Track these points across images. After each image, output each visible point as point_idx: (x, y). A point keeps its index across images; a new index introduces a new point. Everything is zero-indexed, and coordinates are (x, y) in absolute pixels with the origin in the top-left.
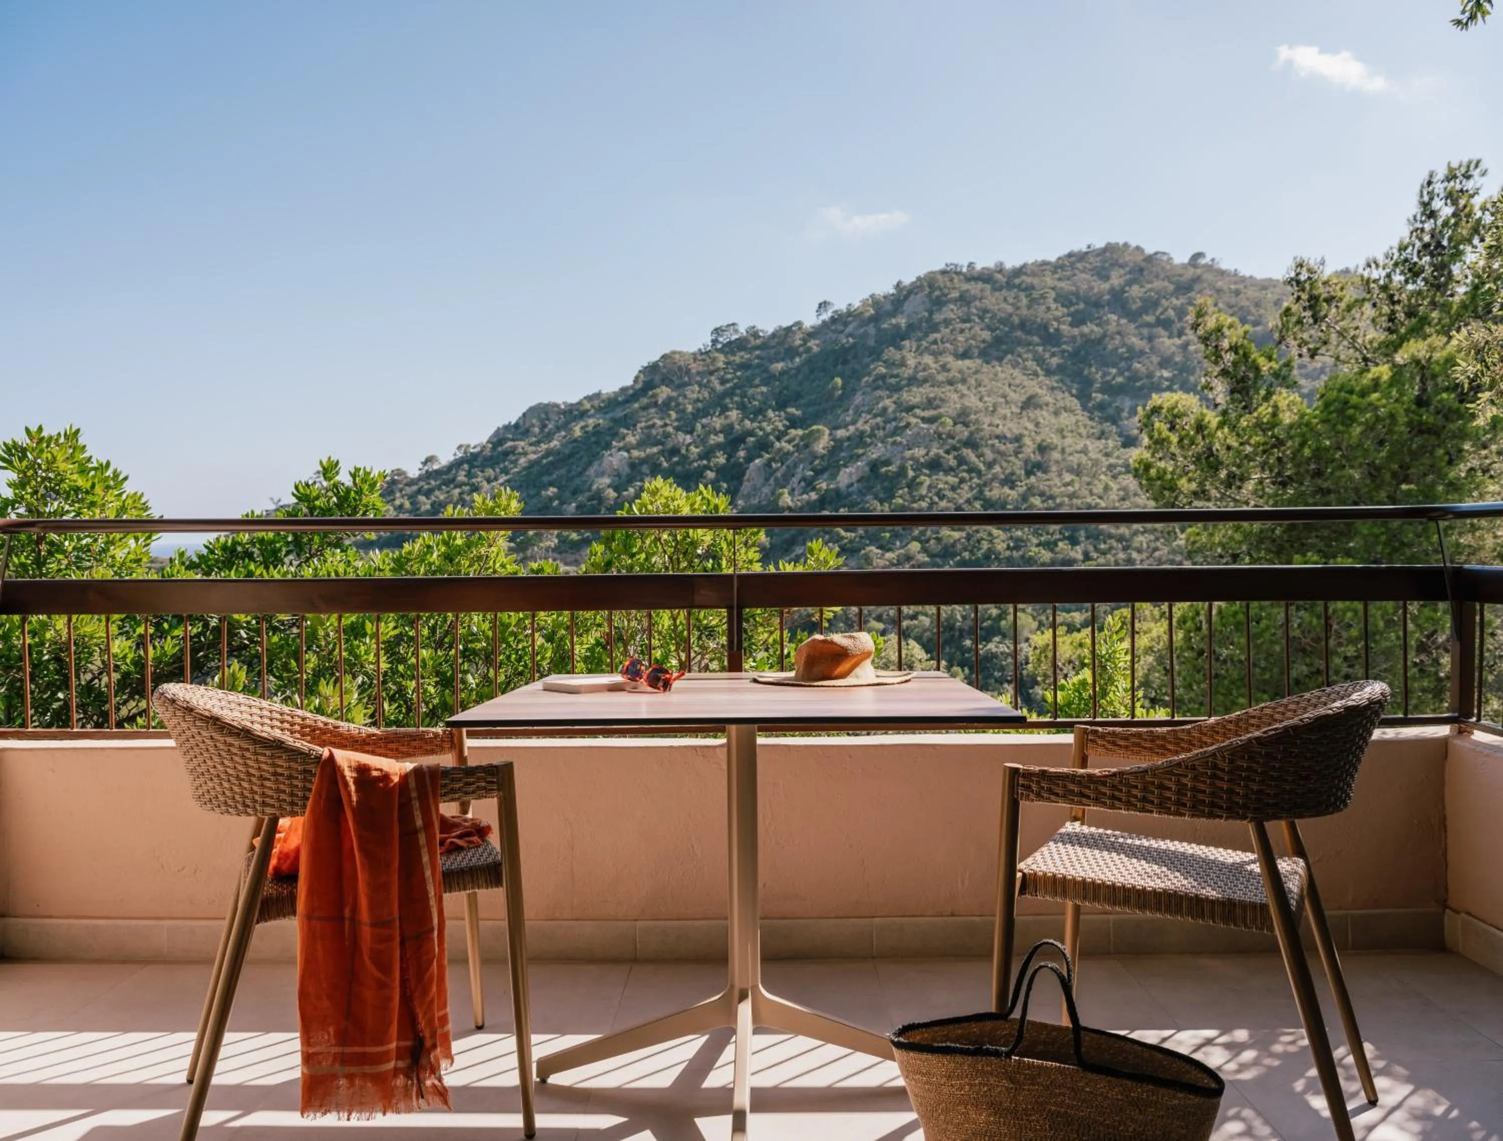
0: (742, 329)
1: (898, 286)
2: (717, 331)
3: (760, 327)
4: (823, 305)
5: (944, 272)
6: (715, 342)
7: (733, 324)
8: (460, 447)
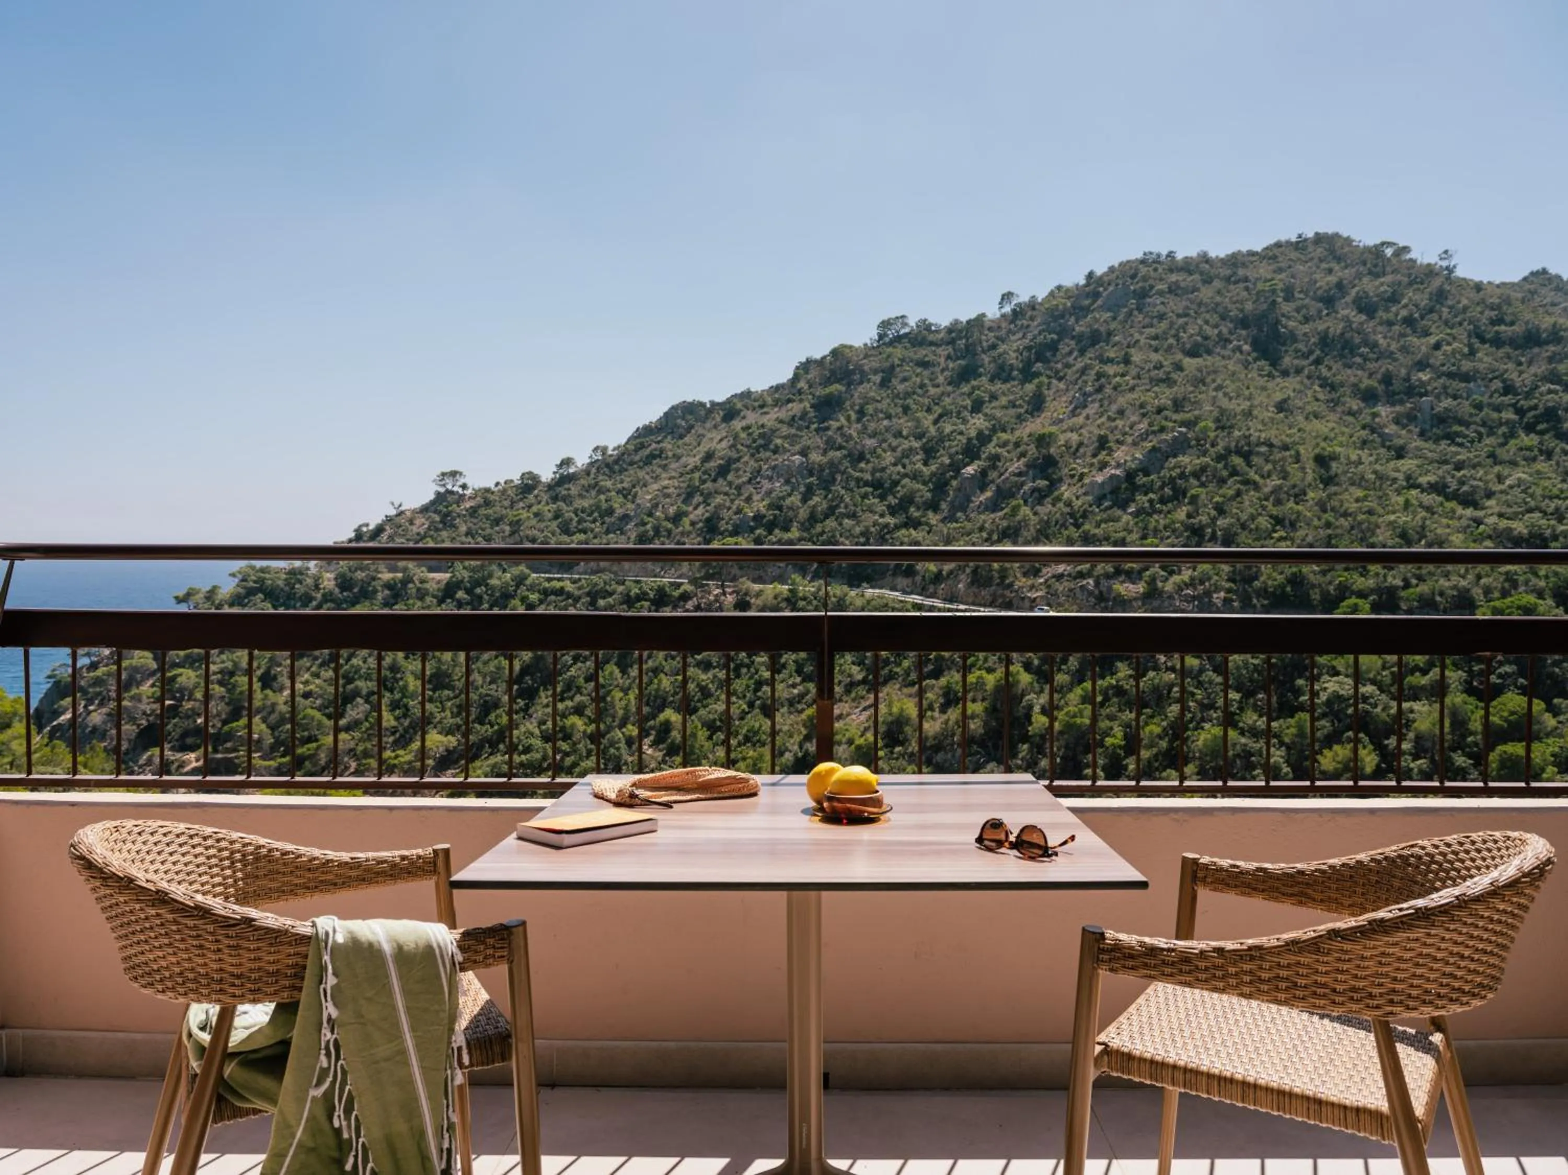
0: (912, 322)
1: (1090, 275)
2: (885, 324)
3: (932, 320)
4: (1007, 297)
5: (1143, 262)
6: (881, 337)
7: (903, 317)
8: (596, 449)
